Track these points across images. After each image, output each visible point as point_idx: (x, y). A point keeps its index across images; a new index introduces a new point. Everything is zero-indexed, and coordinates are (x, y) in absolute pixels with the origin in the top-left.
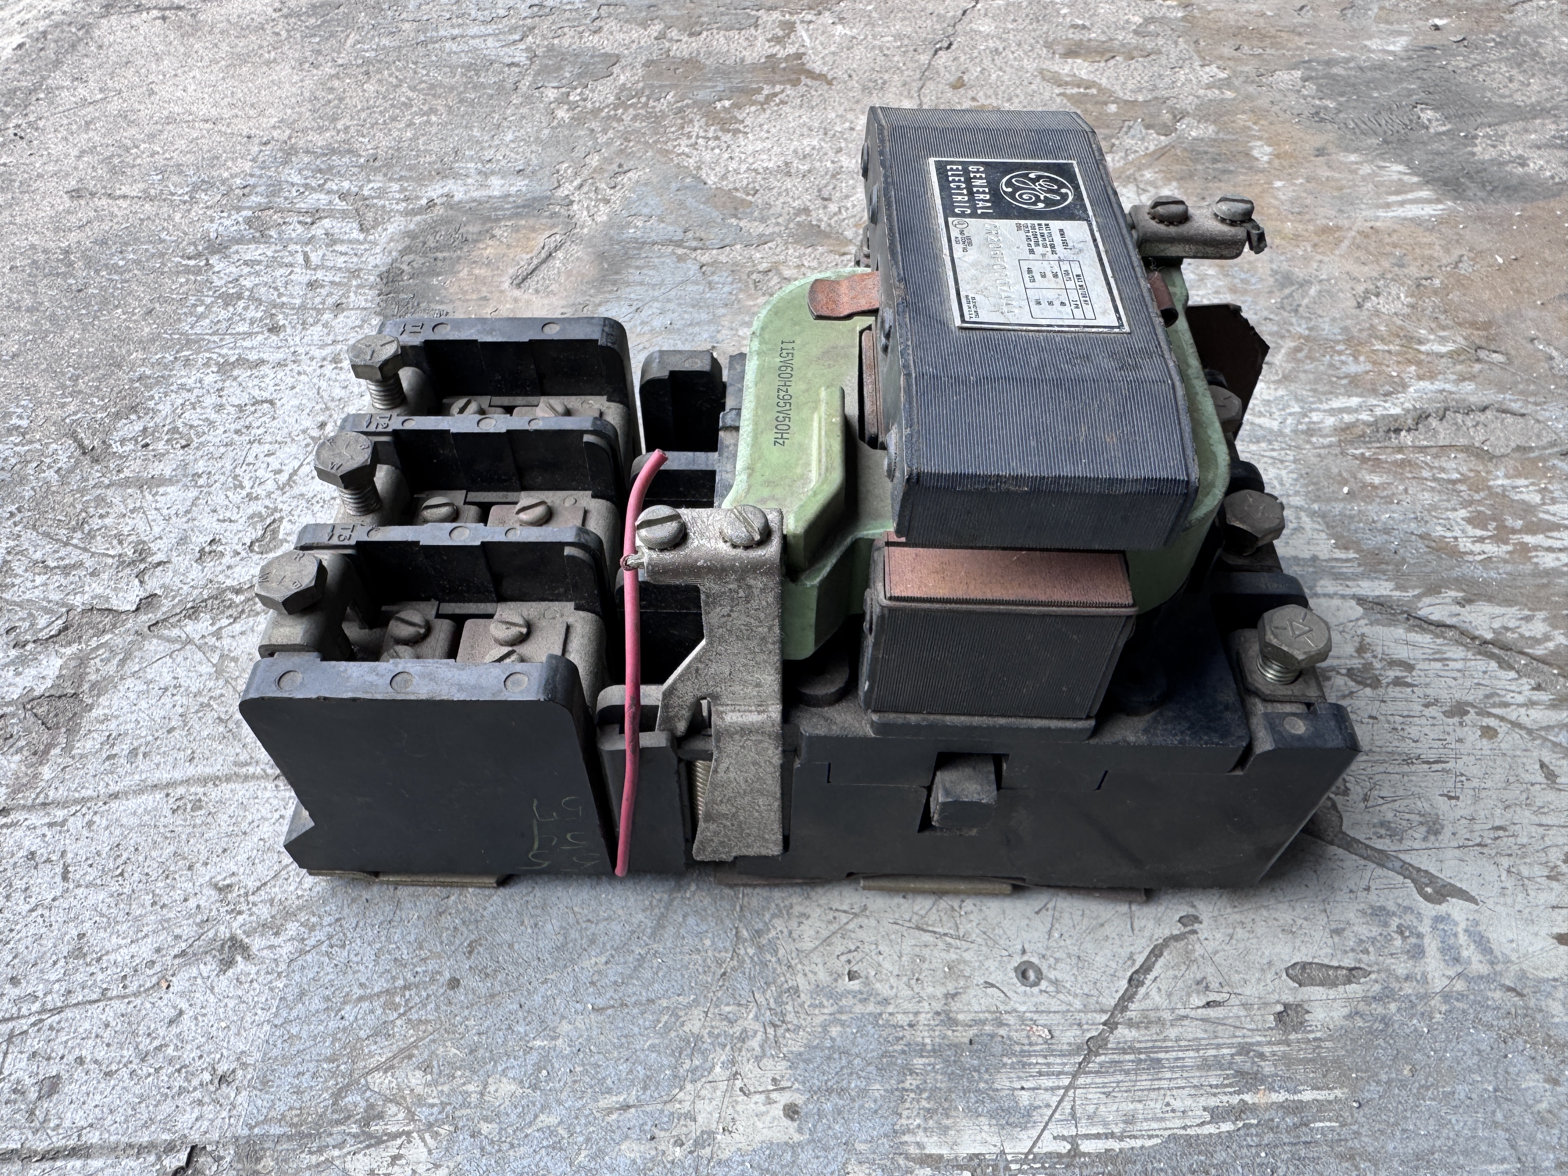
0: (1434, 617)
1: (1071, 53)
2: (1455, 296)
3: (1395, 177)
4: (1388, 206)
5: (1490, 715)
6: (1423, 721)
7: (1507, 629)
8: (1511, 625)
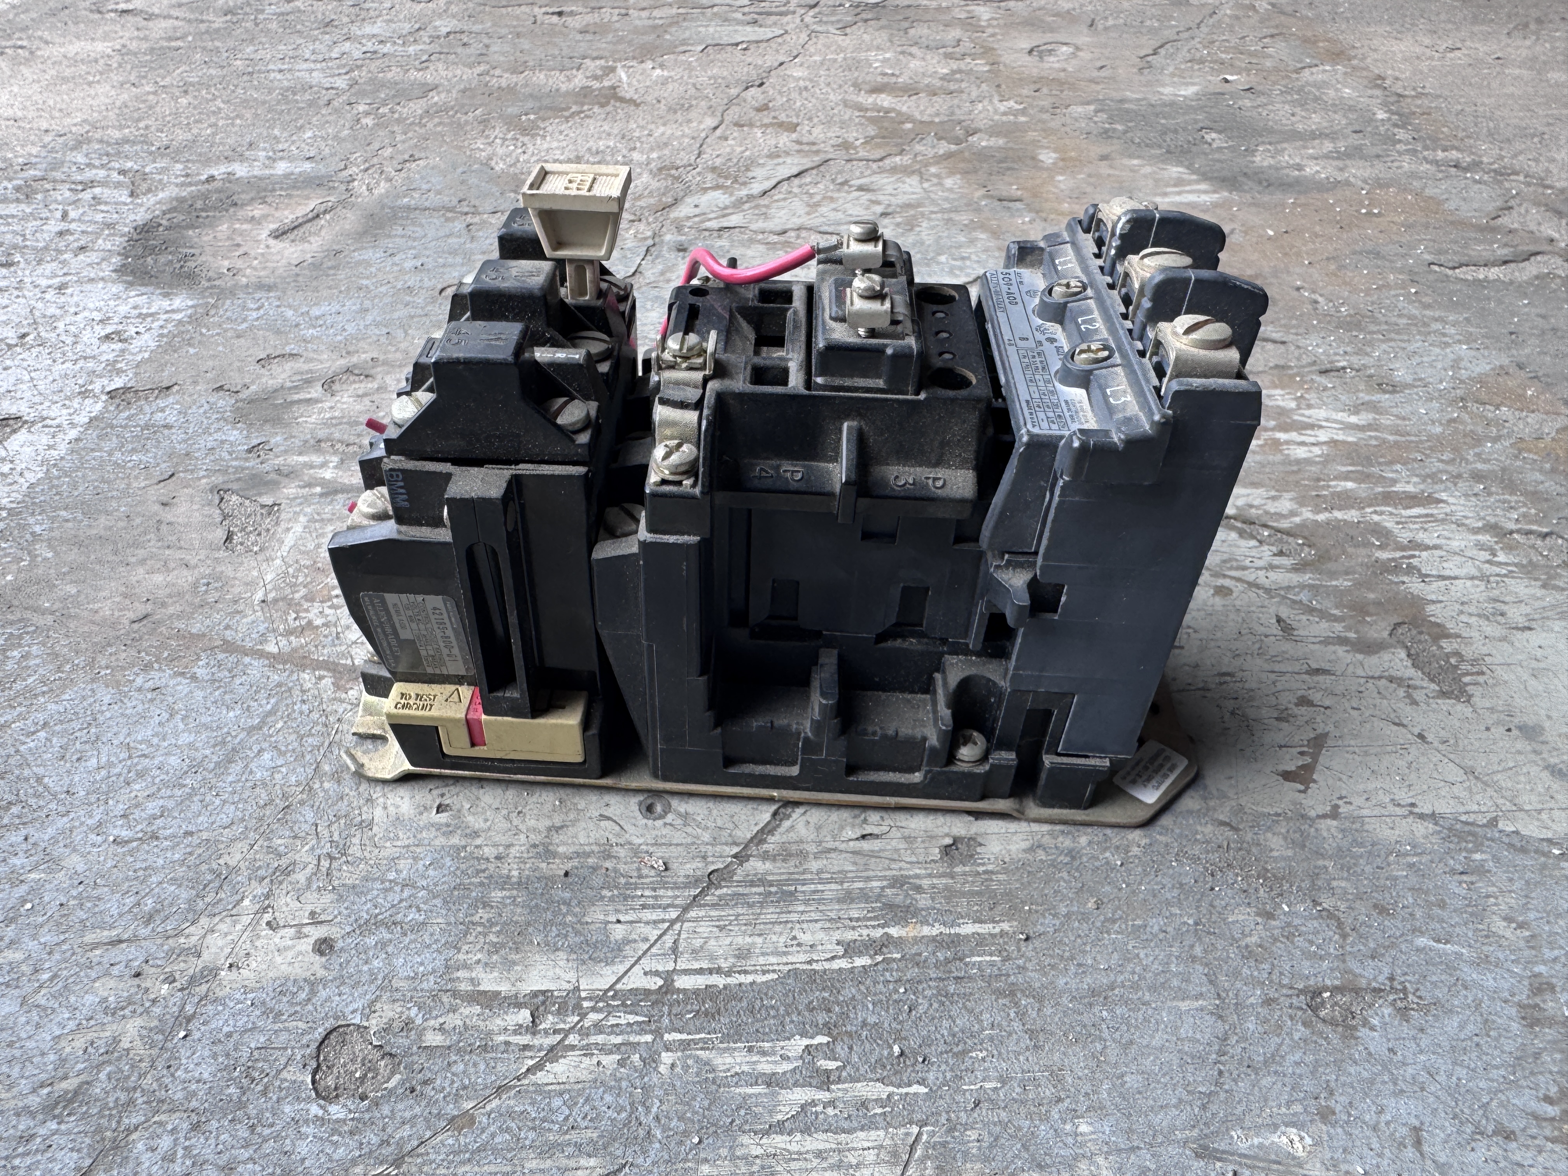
1: (877, 90)
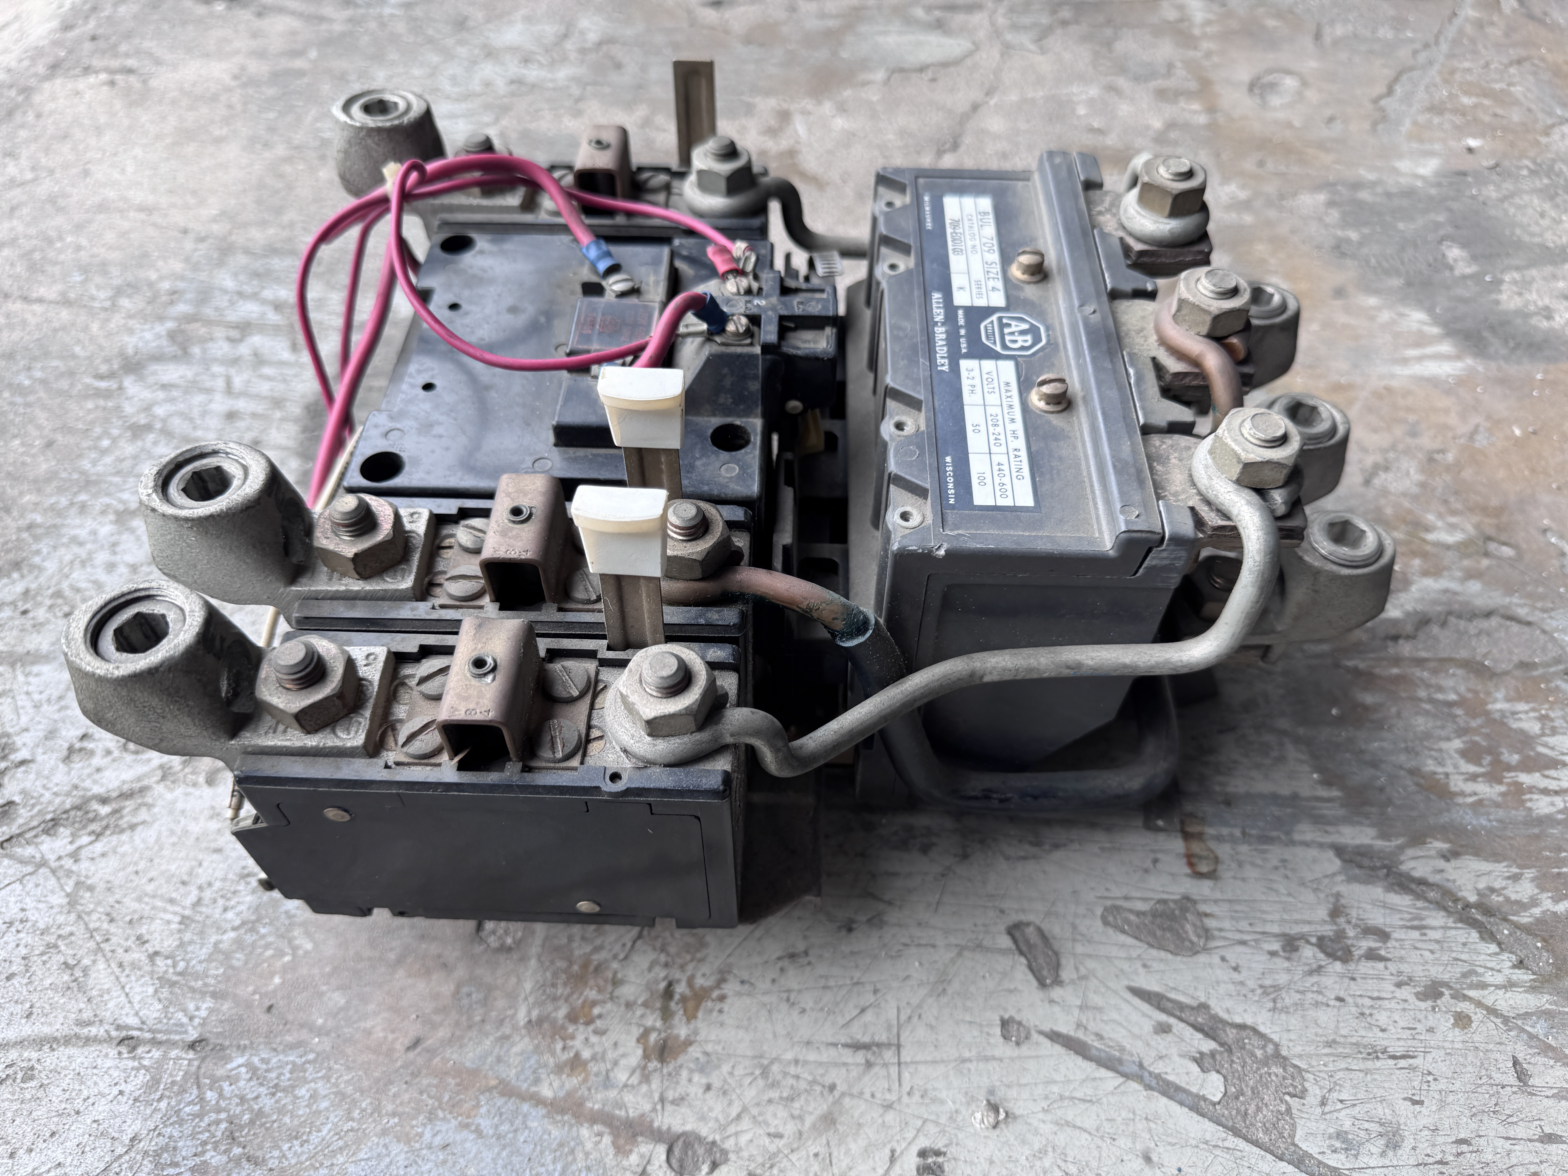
0: (1416, 874)
2: (1468, 474)
3: (1415, 326)
4: (1405, 361)
5: (1466, 998)
6: (1393, 1005)
7: (1492, 890)
8: (1497, 885)
